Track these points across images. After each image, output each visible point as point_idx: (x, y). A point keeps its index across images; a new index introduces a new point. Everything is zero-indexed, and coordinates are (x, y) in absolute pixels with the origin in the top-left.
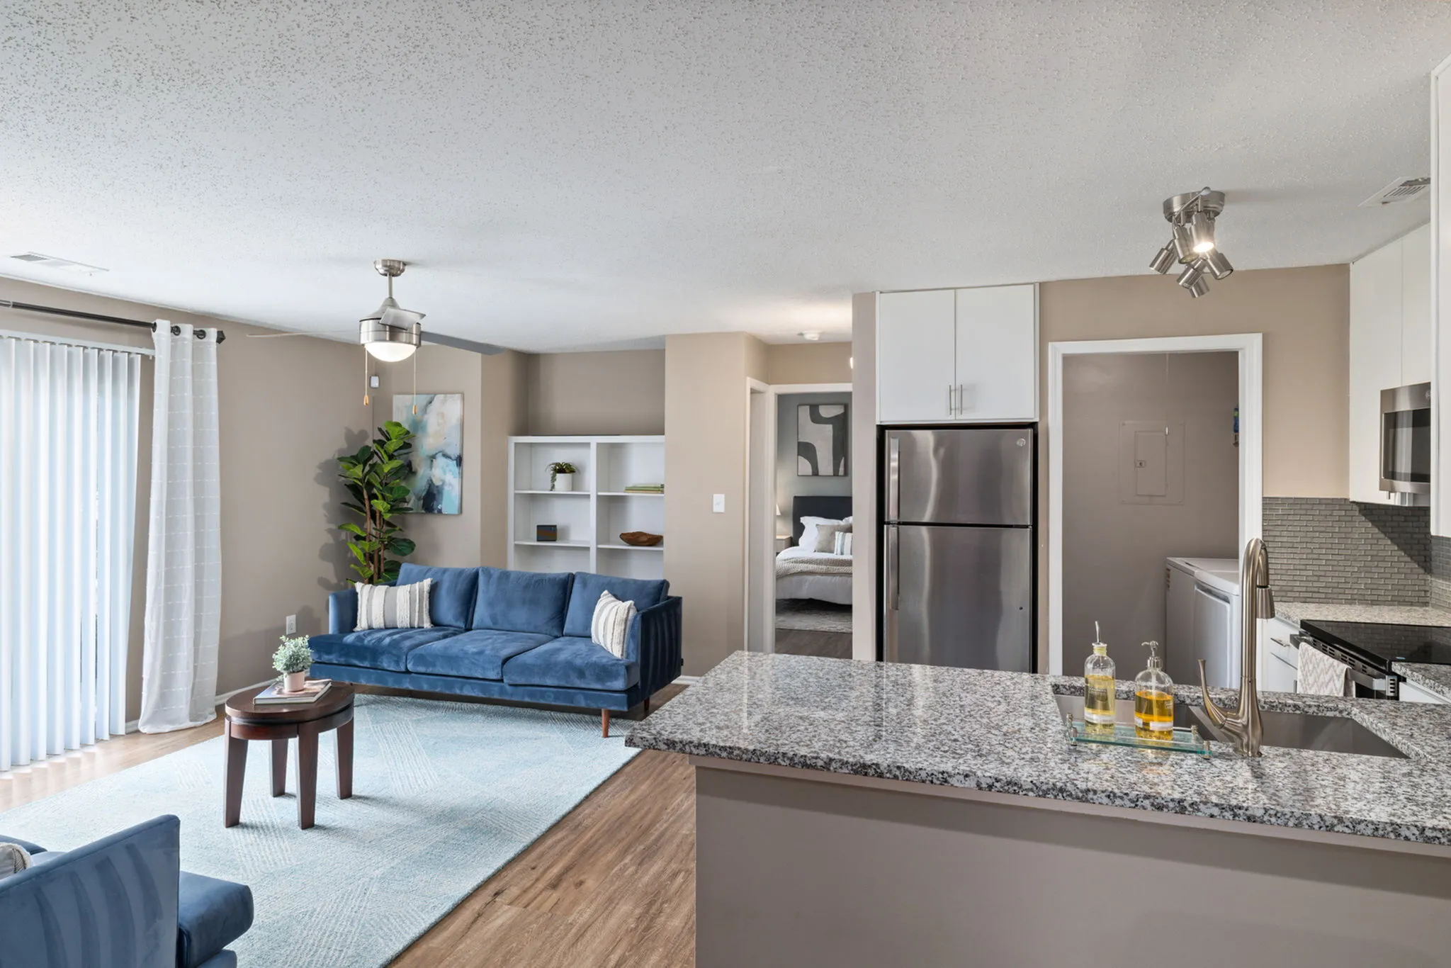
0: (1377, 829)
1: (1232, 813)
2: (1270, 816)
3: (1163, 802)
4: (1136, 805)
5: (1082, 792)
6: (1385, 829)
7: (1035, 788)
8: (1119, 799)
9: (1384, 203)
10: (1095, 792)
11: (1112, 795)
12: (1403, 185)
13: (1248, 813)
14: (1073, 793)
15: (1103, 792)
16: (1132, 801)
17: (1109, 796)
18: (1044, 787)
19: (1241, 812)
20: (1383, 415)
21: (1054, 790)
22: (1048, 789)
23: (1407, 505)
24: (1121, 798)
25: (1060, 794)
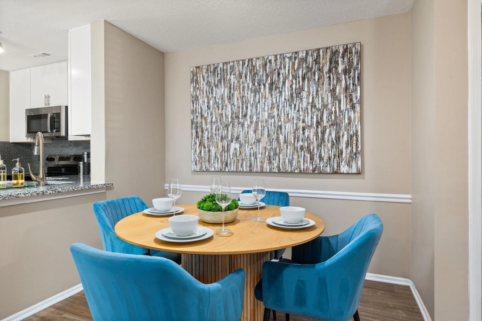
0: (82, 188)
1: (54, 191)
2: (63, 190)
3: (39, 192)
4: (32, 195)
5: (17, 195)
6: (83, 188)
7: (2, 197)
8: (27, 194)
9: (35, 57)
10: (20, 194)
11: (25, 193)
12: (42, 54)
13: (58, 190)
14: (14, 196)
15: (23, 193)
16: (31, 194)
17: (24, 194)
18: (5, 196)
19: (56, 191)
20: (27, 116)
21: (8, 196)
22: (6, 196)
23: (32, 141)
24: (28, 194)
25: (10, 197)
